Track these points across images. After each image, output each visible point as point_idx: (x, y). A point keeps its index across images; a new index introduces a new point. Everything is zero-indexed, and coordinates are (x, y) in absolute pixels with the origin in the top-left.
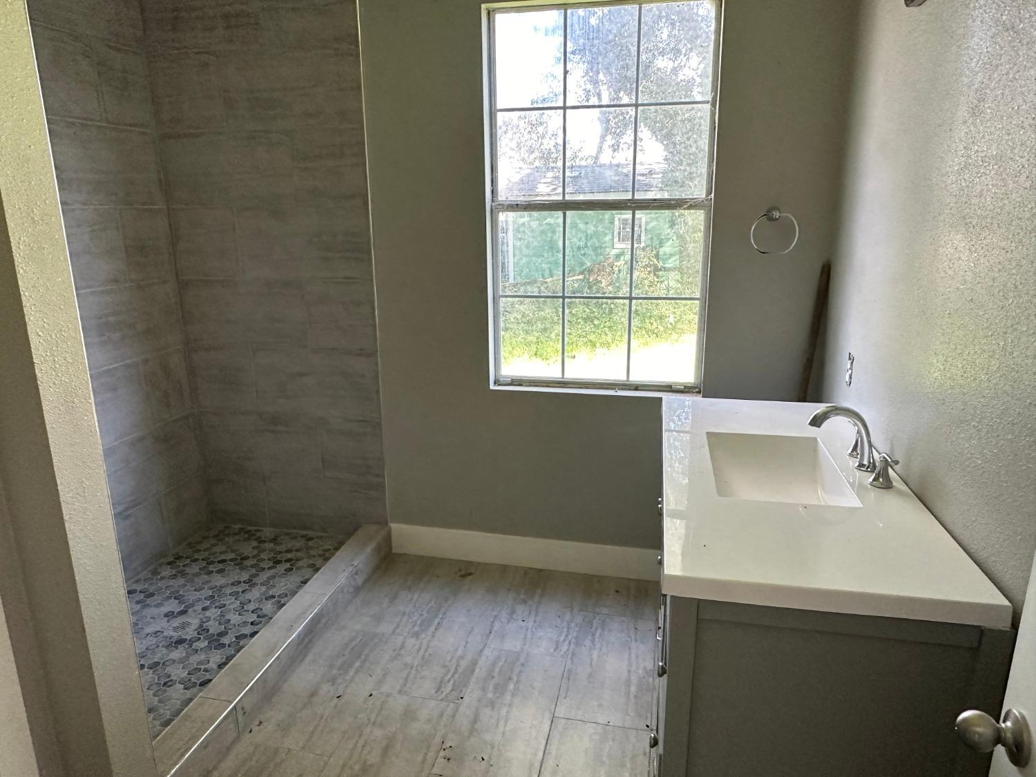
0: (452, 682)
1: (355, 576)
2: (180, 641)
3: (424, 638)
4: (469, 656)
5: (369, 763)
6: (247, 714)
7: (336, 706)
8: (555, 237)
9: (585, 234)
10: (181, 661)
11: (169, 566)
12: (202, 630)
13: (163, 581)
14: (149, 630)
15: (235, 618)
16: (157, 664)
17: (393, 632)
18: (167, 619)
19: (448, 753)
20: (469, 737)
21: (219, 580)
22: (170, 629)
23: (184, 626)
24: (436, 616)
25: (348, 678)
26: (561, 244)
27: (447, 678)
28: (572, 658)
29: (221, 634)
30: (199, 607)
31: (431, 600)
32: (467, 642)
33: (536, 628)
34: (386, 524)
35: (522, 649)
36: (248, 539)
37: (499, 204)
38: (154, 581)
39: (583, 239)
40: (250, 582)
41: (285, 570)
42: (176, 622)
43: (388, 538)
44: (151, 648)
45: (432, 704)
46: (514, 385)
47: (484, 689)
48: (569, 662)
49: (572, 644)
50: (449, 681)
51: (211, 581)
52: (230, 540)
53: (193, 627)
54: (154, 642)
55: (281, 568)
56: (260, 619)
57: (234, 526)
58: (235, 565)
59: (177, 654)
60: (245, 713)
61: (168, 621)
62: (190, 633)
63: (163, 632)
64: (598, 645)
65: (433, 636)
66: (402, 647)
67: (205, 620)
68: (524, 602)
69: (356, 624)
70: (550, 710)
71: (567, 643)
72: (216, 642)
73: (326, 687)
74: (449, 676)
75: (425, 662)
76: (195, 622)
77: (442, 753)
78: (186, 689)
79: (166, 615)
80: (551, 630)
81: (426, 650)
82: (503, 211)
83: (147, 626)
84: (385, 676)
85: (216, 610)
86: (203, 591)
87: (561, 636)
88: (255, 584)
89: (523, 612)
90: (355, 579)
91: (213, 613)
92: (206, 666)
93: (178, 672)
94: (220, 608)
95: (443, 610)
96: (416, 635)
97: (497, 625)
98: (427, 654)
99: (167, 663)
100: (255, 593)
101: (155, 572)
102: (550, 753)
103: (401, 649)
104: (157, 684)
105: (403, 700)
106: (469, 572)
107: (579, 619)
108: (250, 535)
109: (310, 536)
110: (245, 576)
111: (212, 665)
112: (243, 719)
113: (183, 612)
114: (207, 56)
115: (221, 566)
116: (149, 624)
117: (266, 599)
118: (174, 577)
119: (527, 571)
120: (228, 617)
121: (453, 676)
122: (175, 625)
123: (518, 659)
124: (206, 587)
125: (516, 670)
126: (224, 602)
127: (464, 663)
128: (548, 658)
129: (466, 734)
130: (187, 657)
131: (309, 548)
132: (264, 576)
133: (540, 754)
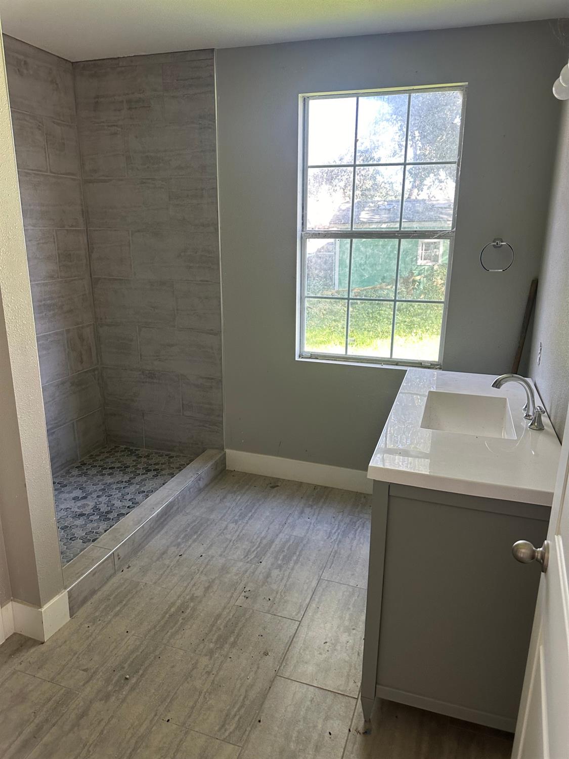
0: (255, 552)
1: (199, 482)
2: (82, 515)
3: (241, 524)
4: (269, 537)
5: (195, 595)
6: (120, 559)
7: (178, 561)
8: (345, 257)
9: (365, 255)
10: (81, 526)
11: (77, 469)
12: (96, 509)
13: (73, 478)
14: (63, 506)
15: (118, 503)
16: (67, 527)
17: (221, 519)
18: (74, 501)
19: (246, 594)
20: (262, 586)
21: (108, 479)
22: (75, 507)
23: (84, 506)
24: (251, 511)
25: (188, 545)
26: (348, 262)
27: (253, 549)
28: (338, 544)
29: (107, 513)
30: (94, 495)
31: (248, 500)
32: (269, 529)
33: (317, 524)
34: (223, 449)
35: (305, 536)
36: (131, 455)
37: (306, 233)
38: (67, 477)
39: (364, 259)
40: (129, 482)
41: (153, 476)
42: (79, 504)
43: (223, 459)
44: (63, 517)
45: (240, 564)
46: (312, 358)
47: (276, 558)
48: (336, 546)
49: (340, 535)
50: (254, 551)
51: (103, 480)
52: (118, 454)
53: (90, 507)
54: (65, 514)
55: (150, 474)
56: (133, 505)
57: (122, 446)
58: (120, 471)
59: (80, 522)
60: (119, 558)
61: (75, 503)
62: (88, 510)
63: (71, 509)
64: (357, 538)
65: (247, 523)
66: (226, 528)
67: (98, 503)
68: (311, 506)
69: (196, 511)
70: (319, 574)
71: (337, 534)
72: (104, 517)
73: (173, 549)
74: (255, 548)
75: (240, 539)
76: (91, 504)
77: (243, 594)
78: (83, 542)
79: (74, 499)
80: (326, 525)
81: (241, 531)
82: (309, 238)
83: (61, 504)
84: (211, 545)
85: (106, 498)
86: (98, 486)
87: (333, 529)
88: (132, 484)
89: (310, 512)
90: (199, 484)
91: (103, 499)
92: (97, 530)
93: (79, 533)
94: (108, 497)
95: (256, 507)
96: (236, 522)
97: (290, 520)
98: (241, 534)
99: (73, 527)
100: (133, 489)
101: (68, 472)
102: (315, 600)
103: (224, 530)
104: (66, 538)
105: (222, 561)
106: (277, 485)
107: (347, 520)
108: (132, 452)
109: (171, 455)
110: (126, 478)
111: (101, 530)
112: (118, 562)
113: (84, 498)
114: (116, 128)
115: (111, 471)
116: (62, 503)
117: (139, 493)
118: (80, 475)
119: (315, 487)
120: (113, 502)
121: (257, 548)
122: (79, 505)
123: (302, 542)
124: (100, 483)
125: (300, 548)
126: (111, 494)
127: (265, 542)
128: (322, 542)
129: (260, 584)
130: (86, 525)
131: (170, 463)
132: (138, 479)
133: (308, 600)
